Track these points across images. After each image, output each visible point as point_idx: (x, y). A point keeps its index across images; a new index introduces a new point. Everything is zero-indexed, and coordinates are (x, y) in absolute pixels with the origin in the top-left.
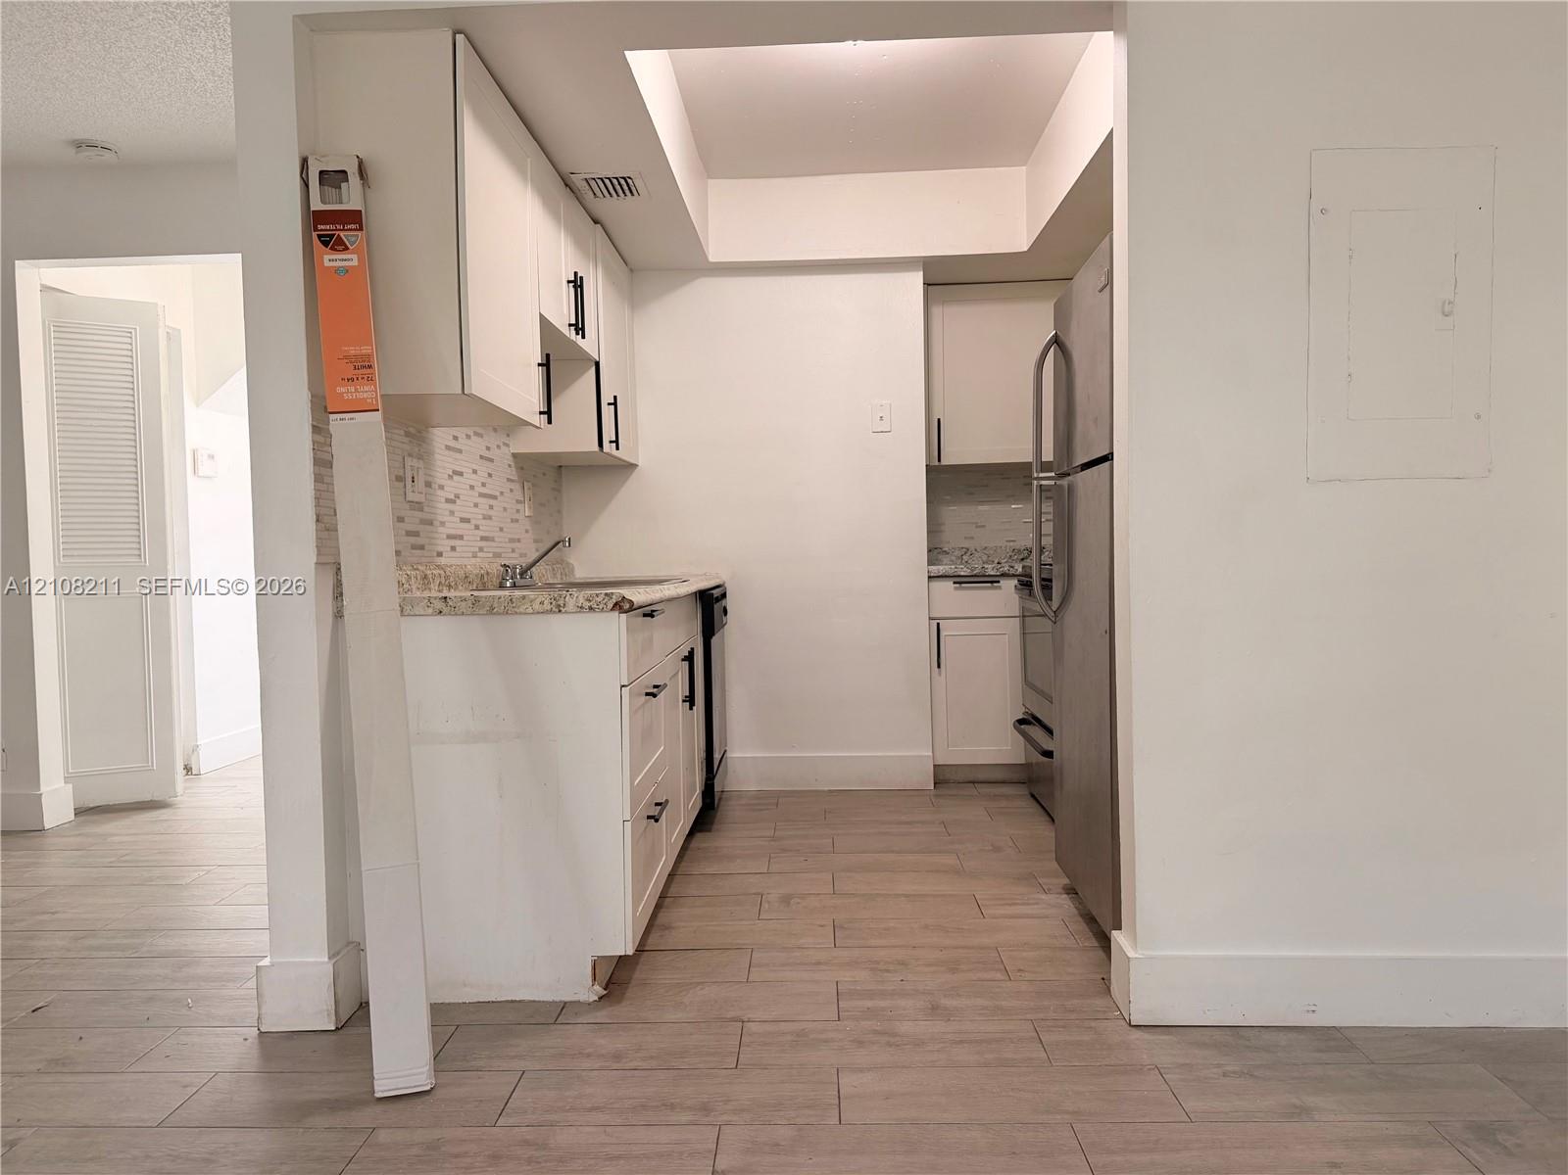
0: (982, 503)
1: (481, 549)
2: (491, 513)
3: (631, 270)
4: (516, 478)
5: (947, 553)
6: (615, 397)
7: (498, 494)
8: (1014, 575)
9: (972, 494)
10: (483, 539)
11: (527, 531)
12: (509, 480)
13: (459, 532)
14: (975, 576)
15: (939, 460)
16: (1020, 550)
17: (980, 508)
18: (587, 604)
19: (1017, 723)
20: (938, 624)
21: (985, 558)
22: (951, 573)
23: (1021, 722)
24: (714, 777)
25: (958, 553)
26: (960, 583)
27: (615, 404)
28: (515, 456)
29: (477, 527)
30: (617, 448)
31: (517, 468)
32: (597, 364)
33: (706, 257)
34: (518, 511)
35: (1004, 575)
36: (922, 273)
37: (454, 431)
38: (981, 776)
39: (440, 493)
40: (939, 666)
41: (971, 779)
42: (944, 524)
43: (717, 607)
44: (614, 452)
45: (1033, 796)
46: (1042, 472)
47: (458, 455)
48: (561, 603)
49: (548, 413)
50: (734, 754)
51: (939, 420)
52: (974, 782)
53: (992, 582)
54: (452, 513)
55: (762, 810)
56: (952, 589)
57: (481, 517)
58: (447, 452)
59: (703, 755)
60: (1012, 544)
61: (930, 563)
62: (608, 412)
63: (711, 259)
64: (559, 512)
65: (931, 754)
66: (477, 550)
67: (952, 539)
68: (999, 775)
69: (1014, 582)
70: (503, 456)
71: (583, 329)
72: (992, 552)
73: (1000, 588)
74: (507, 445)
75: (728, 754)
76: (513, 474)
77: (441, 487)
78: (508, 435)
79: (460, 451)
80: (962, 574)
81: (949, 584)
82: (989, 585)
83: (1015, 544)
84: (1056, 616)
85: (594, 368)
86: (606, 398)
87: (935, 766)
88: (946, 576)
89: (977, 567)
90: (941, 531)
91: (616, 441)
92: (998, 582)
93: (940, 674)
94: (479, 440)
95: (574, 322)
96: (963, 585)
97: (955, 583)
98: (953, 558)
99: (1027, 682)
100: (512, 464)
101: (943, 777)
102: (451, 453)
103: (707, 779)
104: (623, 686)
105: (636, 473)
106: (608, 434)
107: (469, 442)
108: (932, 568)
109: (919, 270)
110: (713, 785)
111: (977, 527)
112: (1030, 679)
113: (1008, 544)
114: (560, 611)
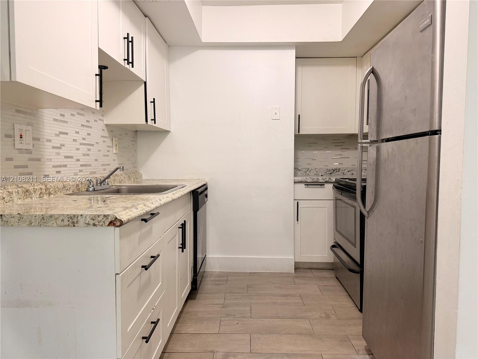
0: (315, 150)
1: (81, 171)
2: (89, 152)
3: (169, 46)
4: (108, 135)
5: (300, 170)
6: (154, 99)
7: (95, 143)
8: (331, 182)
9: (311, 146)
10: (82, 166)
11: (114, 160)
12: (102, 136)
13: (64, 163)
14: (314, 182)
15: (299, 132)
16: (329, 170)
17: (314, 152)
18: (92, 222)
19: (331, 247)
20: (298, 202)
21: (315, 173)
22: (304, 180)
23: (333, 246)
24: (197, 276)
25: (304, 170)
26: (307, 185)
27: (154, 102)
28: (107, 125)
29: (78, 160)
30: (155, 123)
31: (108, 131)
32: (145, 83)
33: (200, 39)
34: (108, 151)
35: (327, 182)
36: (295, 50)
37: (62, 111)
38: (314, 266)
39: (48, 143)
40: (298, 220)
41: (310, 267)
42: (299, 158)
43: (200, 197)
44: (154, 125)
45: (337, 278)
46: (364, 139)
47: (65, 124)
48: (75, 220)
49: (101, 101)
50: (210, 256)
51: (299, 115)
52: (311, 269)
53: (321, 185)
54: (58, 154)
55: (220, 284)
56: (304, 187)
57: (82, 155)
58: (55, 122)
59: (192, 265)
60: (326, 167)
61: (295, 176)
62: (150, 106)
63: (203, 41)
64: (135, 151)
65: (293, 258)
66: (78, 171)
67: (303, 165)
68: (322, 266)
69: (332, 185)
70: (100, 125)
71: (132, 63)
72: (318, 170)
73: (324, 187)
74: (103, 120)
75: (207, 256)
76: (106, 134)
77: (50, 141)
78: (103, 116)
79: (66, 122)
80: (309, 181)
81: (303, 186)
82: (320, 186)
83: (328, 167)
84: (368, 214)
85: (143, 85)
86: (149, 99)
87: (295, 262)
88: (302, 182)
89: (315, 178)
90: (299, 161)
91: (155, 120)
92: (324, 185)
93: (298, 223)
94: (82, 117)
95: (126, 58)
96: (309, 186)
97: (305, 185)
98: (302, 172)
99: (337, 229)
100: (105, 129)
101: (298, 267)
102: (57, 123)
103: (194, 276)
104: (117, 274)
105: (170, 135)
106: (150, 116)
107: (73, 118)
108: (296, 178)
109: (294, 49)
110: (197, 279)
111: (312, 160)
112: (338, 228)
113: (325, 167)
114: (74, 226)
